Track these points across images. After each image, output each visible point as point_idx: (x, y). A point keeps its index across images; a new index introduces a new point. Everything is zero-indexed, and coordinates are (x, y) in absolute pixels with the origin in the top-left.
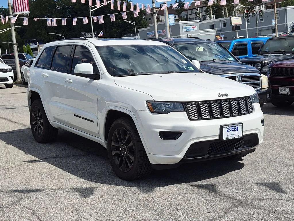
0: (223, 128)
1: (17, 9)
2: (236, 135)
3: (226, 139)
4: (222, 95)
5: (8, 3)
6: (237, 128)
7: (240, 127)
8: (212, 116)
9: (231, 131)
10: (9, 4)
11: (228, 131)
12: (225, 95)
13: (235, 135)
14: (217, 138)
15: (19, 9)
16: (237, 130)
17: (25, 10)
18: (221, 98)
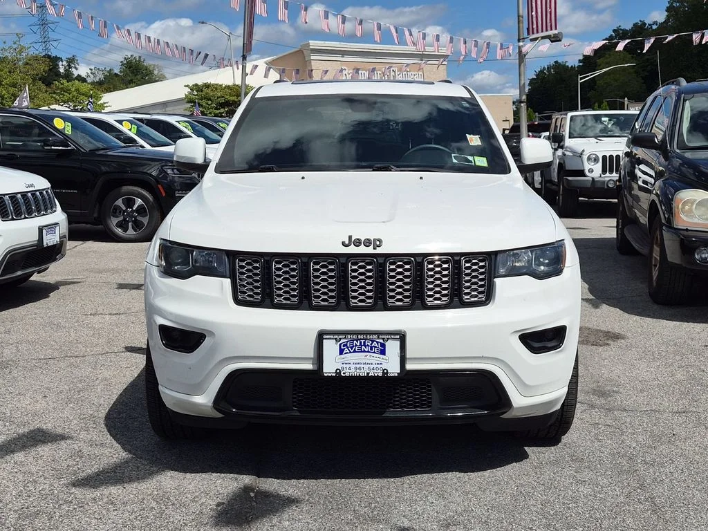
0: (324, 341)
1: (535, 26)
2: (379, 366)
3: (334, 375)
4: (358, 243)
5: (519, 16)
6: (383, 345)
7: (393, 347)
8: (304, 301)
9: (355, 351)
10: (518, 19)
11: (346, 350)
12: (368, 243)
13: (375, 366)
14: (309, 366)
15: (537, 26)
16: (383, 352)
17: (549, 28)
18: (353, 250)
